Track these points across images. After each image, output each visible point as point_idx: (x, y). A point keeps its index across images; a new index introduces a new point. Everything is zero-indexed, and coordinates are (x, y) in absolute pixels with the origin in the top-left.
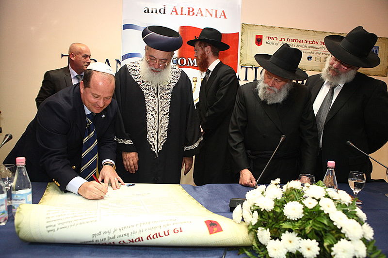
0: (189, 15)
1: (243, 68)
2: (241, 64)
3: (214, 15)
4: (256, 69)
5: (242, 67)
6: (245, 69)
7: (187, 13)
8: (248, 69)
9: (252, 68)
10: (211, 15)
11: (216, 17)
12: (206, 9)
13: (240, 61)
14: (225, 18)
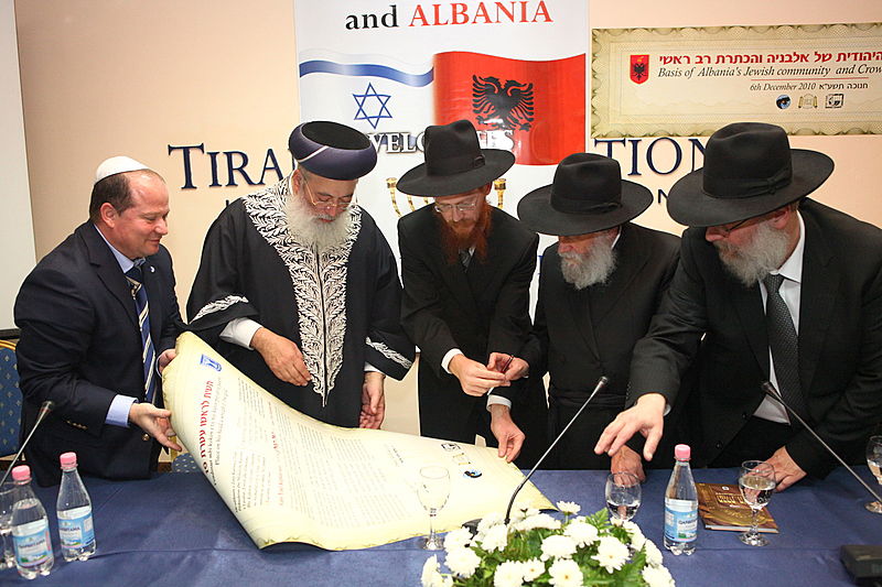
0: (455, 22)
1: (599, 145)
2: (595, 135)
3: (518, 16)
4: (635, 143)
5: (596, 142)
6: (606, 145)
7: (451, 21)
8: (613, 145)
9: (623, 142)
10: (511, 17)
11: (524, 20)
12: (499, 4)
13: (593, 128)
14: (548, 19)
